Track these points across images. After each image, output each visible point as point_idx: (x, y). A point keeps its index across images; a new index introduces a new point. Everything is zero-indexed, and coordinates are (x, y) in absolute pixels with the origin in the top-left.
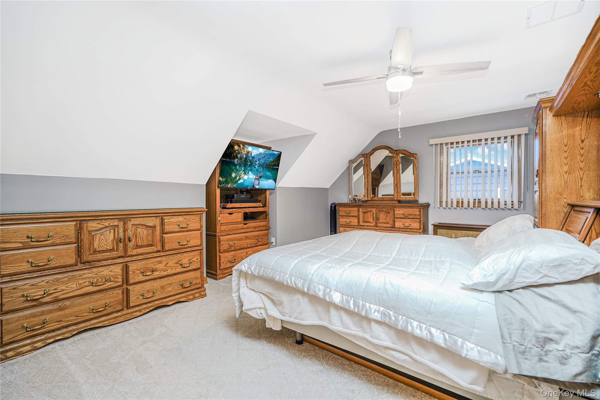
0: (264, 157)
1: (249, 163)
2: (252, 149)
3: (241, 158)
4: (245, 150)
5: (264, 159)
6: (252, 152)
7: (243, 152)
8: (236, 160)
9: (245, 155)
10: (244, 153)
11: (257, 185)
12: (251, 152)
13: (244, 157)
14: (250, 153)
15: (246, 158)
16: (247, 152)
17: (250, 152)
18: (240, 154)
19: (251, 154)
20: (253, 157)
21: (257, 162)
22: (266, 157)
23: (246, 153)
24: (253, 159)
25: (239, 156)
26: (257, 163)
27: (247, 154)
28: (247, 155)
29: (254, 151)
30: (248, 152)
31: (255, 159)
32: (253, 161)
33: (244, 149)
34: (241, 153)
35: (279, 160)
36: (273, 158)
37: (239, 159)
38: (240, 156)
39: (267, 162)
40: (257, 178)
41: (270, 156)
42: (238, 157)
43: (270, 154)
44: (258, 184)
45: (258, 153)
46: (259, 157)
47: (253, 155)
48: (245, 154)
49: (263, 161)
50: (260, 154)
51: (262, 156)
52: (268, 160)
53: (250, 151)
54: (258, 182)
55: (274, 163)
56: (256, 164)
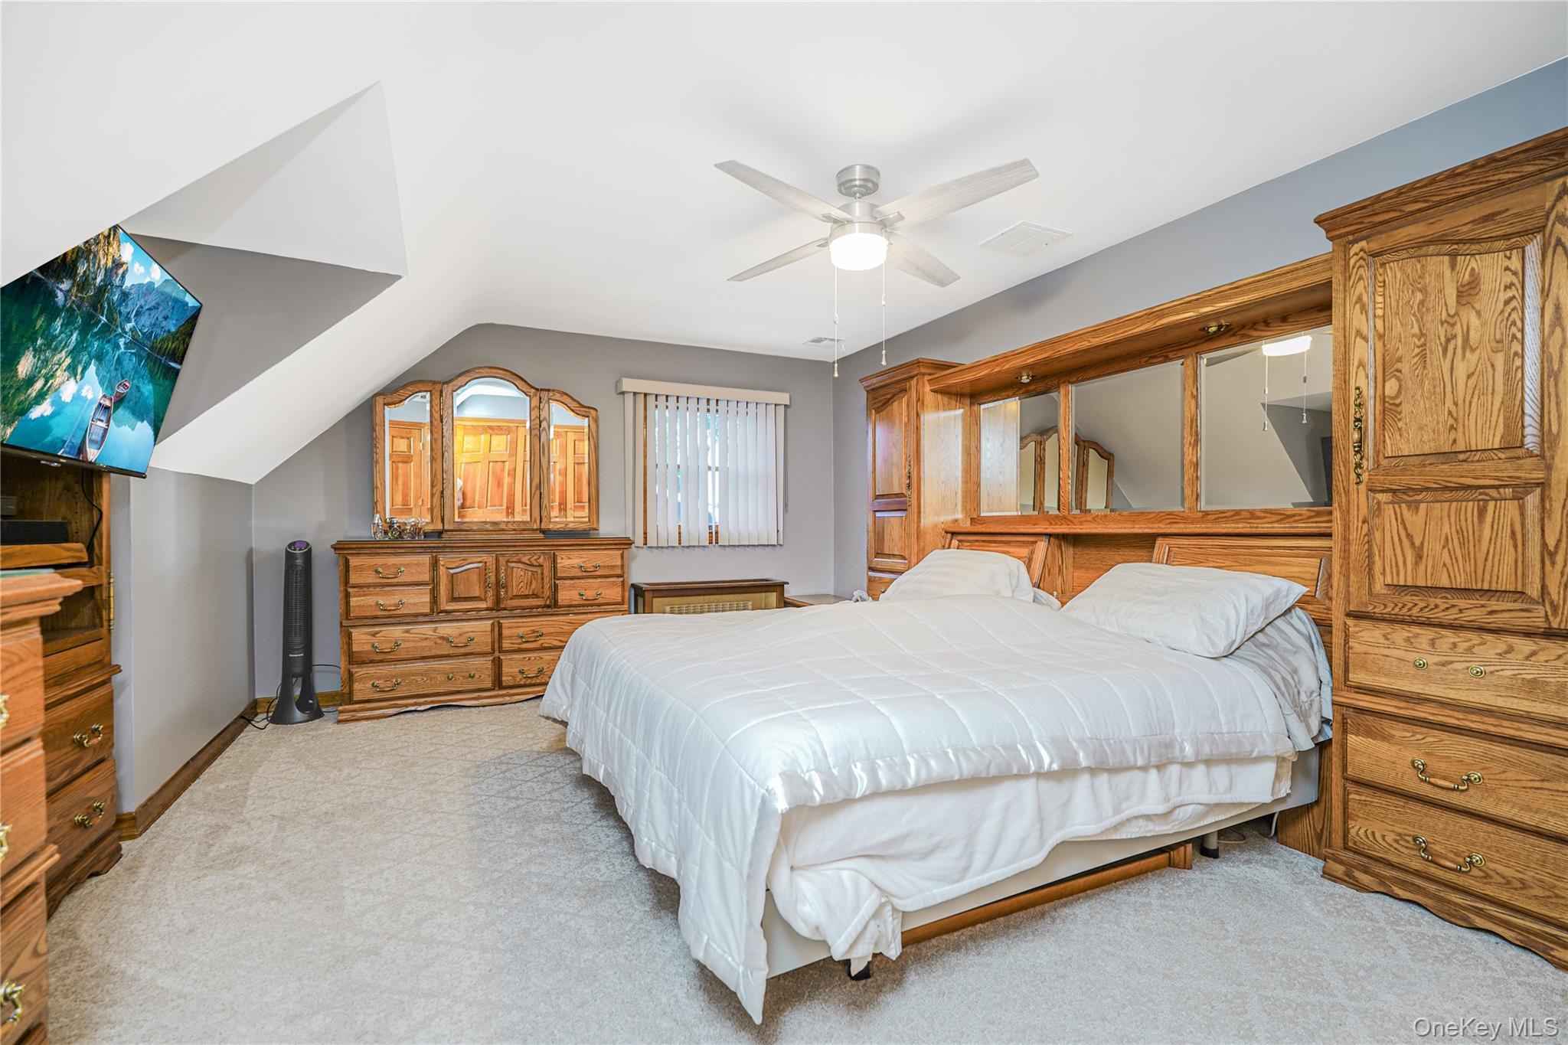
0: (156, 307)
1: (104, 319)
2: (133, 254)
3: (83, 285)
4: (111, 250)
5: (153, 313)
6: (127, 270)
7: (101, 252)
8: (65, 285)
9: (103, 271)
10: (103, 262)
11: (97, 442)
12: (125, 267)
13: (98, 280)
14: (120, 272)
15: (102, 290)
16: (113, 262)
17: (122, 264)
18: (88, 262)
19: (123, 277)
20: (125, 295)
21: (129, 321)
22: (161, 308)
23: (110, 264)
24: (120, 305)
25: (81, 270)
26: (128, 326)
27: (112, 269)
28: (111, 277)
29: (137, 265)
30: (118, 264)
31: (127, 305)
32: (120, 313)
33: (109, 243)
34: (95, 256)
35: (190, 335)
36: (177, 320)
37: (78, 285)
38: (85, 272)
39: (159, 331)
40: (107, 403)
41: (173, 308)
42: (76, 274)
43: (176, 301)
44: (99, 439)
45: (145, 282)
46: (142, 302)
47: (128, 284)
48: (106, 269)
49: (148, 324)
50: (149, 289)
51: (152, 300)
52: (164, 323)
53: (124, 259)
54: (103, 425)
55: (174, 345)
56: (123, 329)
